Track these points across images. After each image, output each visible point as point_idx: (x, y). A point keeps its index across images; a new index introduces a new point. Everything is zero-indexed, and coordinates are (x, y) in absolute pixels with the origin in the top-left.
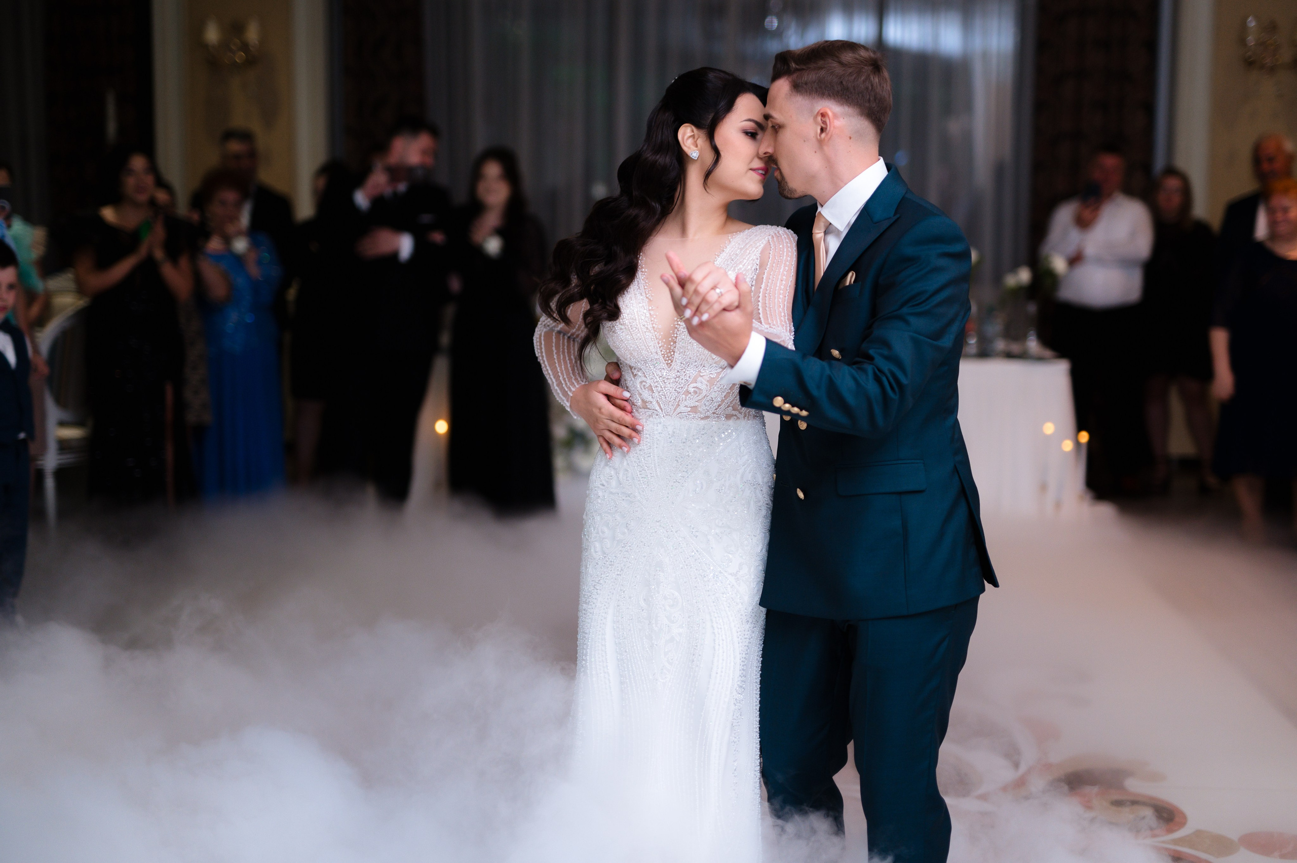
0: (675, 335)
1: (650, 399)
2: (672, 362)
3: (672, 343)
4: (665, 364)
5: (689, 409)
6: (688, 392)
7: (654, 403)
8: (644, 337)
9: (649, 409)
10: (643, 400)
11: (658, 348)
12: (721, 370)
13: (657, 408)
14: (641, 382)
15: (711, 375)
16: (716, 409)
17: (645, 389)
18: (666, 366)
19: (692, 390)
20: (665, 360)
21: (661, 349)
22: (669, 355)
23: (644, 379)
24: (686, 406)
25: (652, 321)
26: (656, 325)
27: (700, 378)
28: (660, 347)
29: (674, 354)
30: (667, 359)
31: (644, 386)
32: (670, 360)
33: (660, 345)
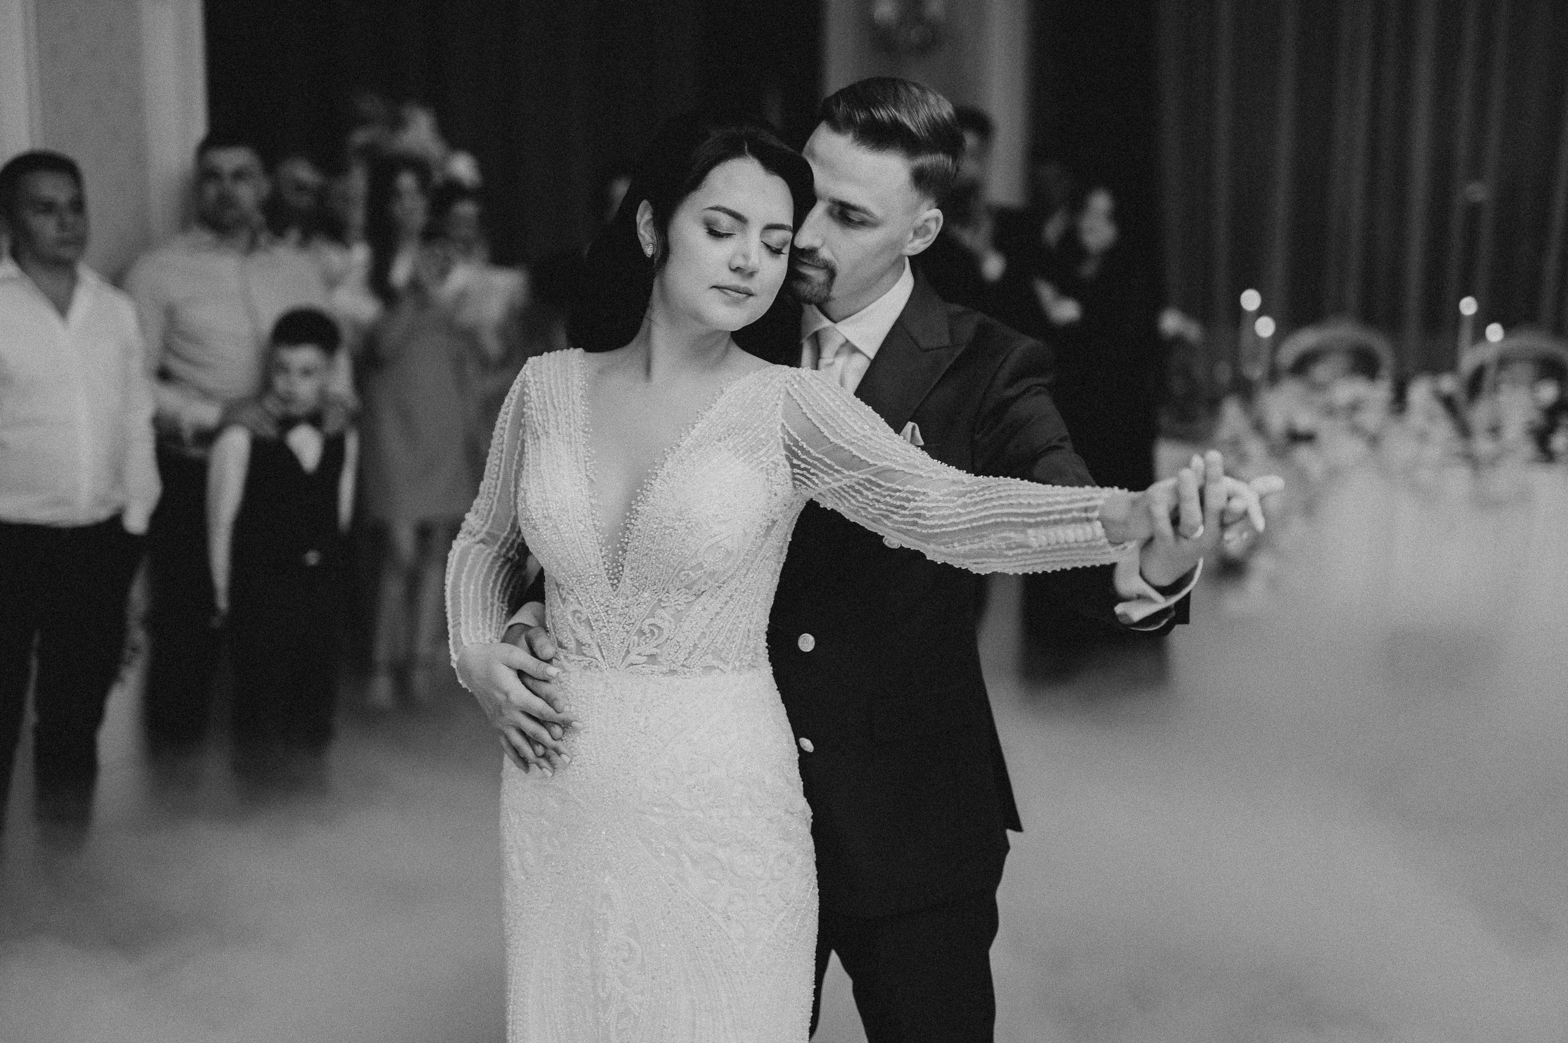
0: (626, 540)
1: (587, 639)
2: (619, 582)
3: (620, 552)
4: (609, 585)
5: (645, 658)
6: (641, 633)
7: (594, 646)
8: (580, 540)
9: (584, 655)
10: (578, 641)
11: (600, 557)
12: (694, 597)
13: (598, 656)
14: (575, 612)
15: (678, 607)
16: (686, 659)
17: (580, 623)
18: (610, 588)
19: (646, 629)
20: (610, 579)
21: (604, 560)
22: (616, 570)
23: (577, 607)
24: (639, 654)
25: (592, 514)
26: (598, 521)
27: (659, 611)
28: (603, 557)
29: (623, 570)
30: (613, 577)
31: (579, 618)
32: (617, 579)
33: (603, 553)
